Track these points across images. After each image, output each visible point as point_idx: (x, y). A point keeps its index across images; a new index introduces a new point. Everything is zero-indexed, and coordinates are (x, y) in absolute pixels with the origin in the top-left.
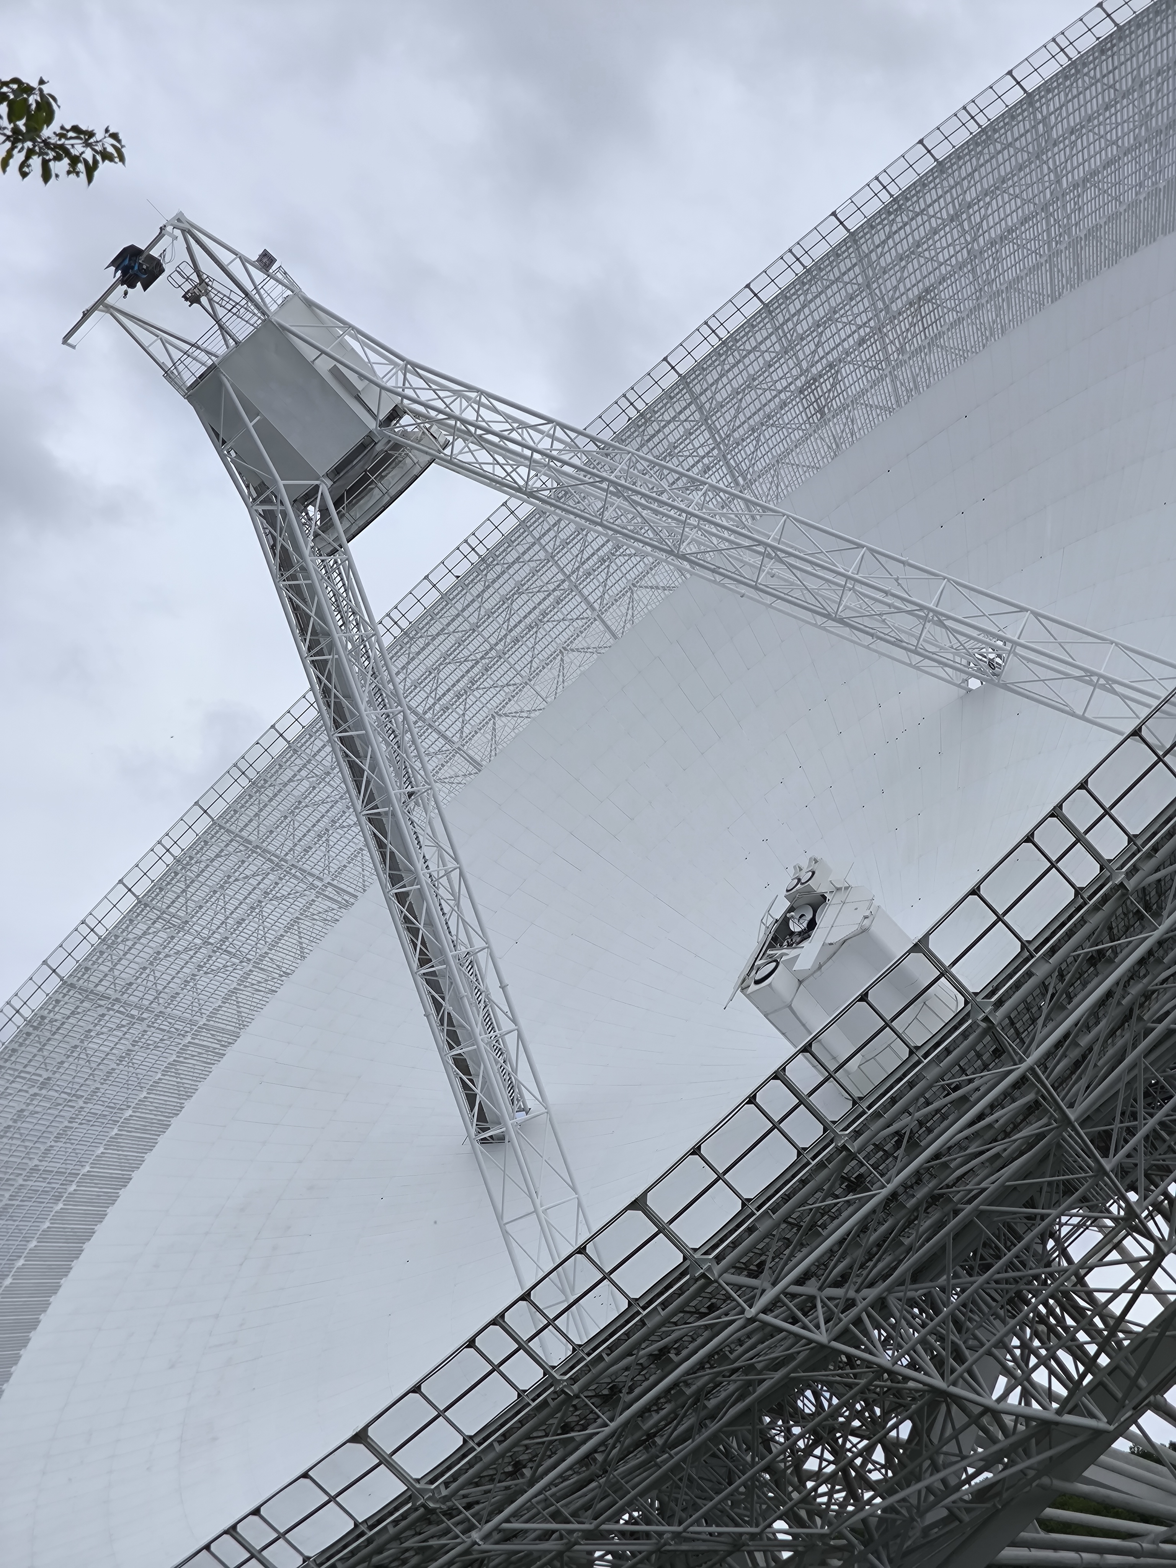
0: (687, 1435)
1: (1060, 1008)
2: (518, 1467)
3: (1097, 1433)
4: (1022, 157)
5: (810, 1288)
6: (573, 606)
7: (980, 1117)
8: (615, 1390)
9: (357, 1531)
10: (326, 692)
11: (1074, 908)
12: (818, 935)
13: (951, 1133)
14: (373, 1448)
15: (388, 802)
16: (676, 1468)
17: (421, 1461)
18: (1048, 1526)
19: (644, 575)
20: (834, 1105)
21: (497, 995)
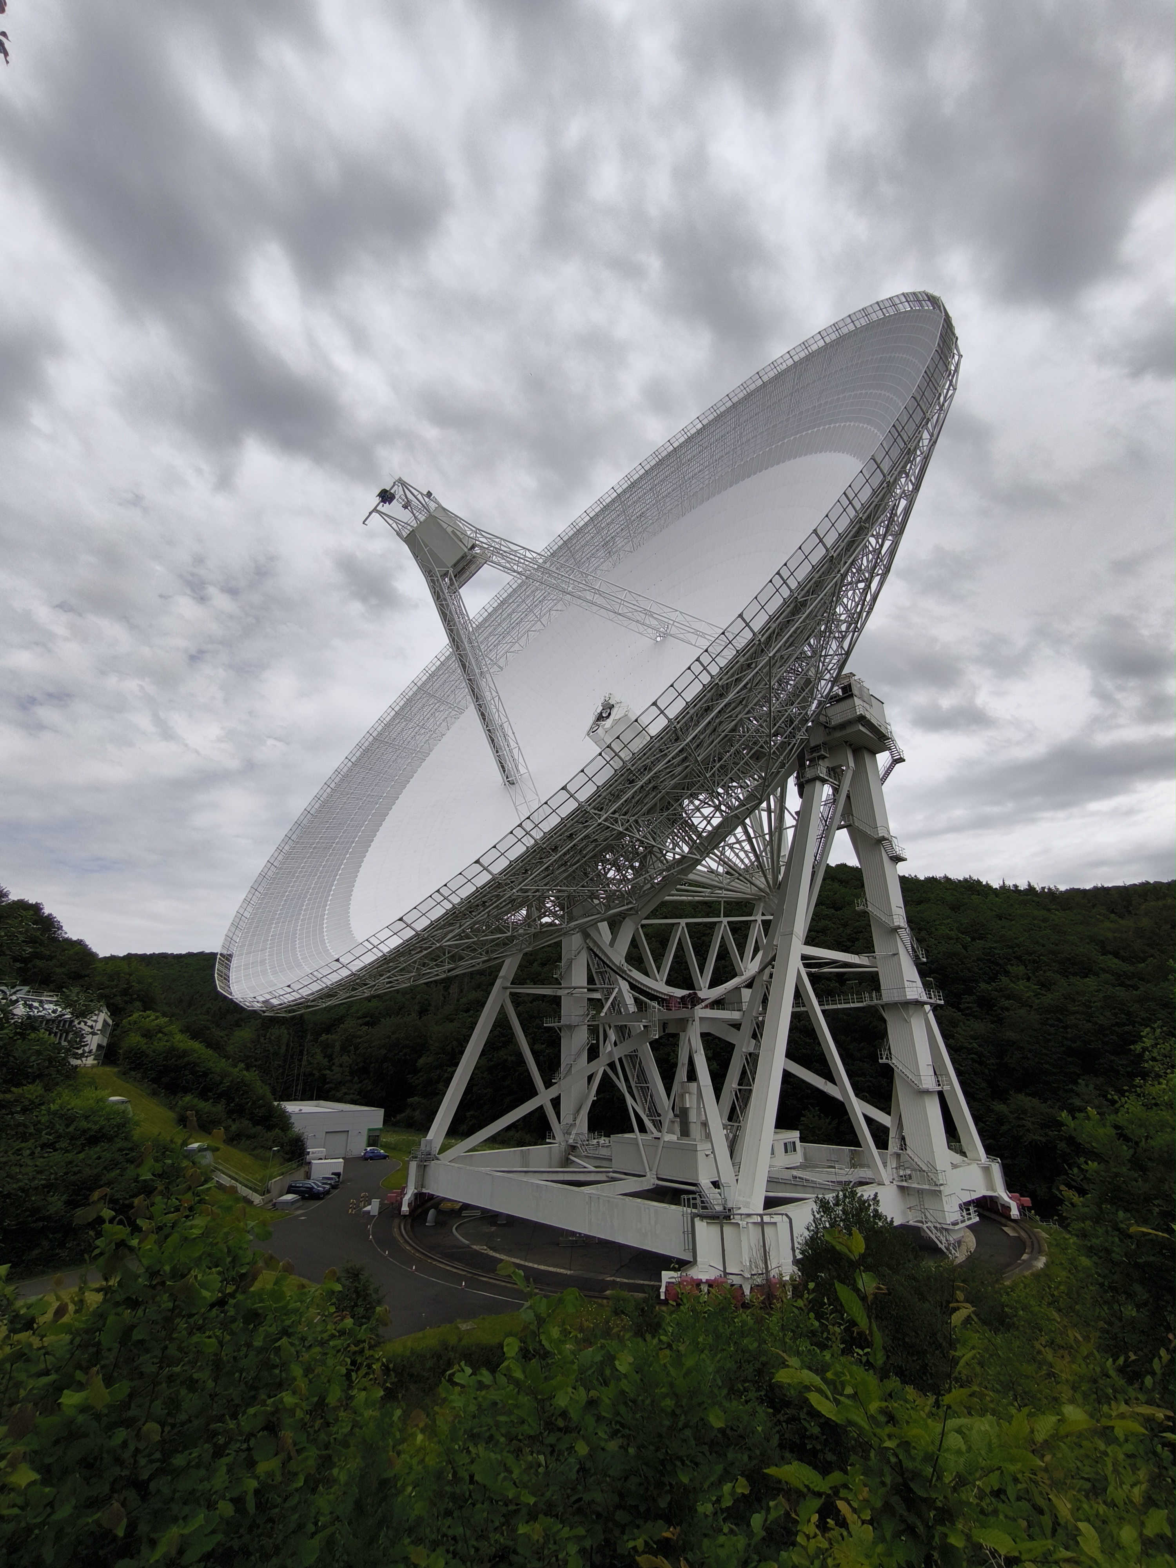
0: (578, 861)
1: (696, 725)
2: (526, 871)
3: (698, 860)
4: (673, 469)
5: (616, 816)
6: (531, 616)
7: (669, 761)
8: (556, 847)
9: (477, 890)
10: (454, 640)
11: (702, 691)
12: (612, 717)
13: (660, 767)
14: (481, 865)
15: (475, 675)
16: (574, 871)
17: (497, 868)
18: (678, 890)
19: (553, 606)
20: (626, 755)
21: (512, 737)
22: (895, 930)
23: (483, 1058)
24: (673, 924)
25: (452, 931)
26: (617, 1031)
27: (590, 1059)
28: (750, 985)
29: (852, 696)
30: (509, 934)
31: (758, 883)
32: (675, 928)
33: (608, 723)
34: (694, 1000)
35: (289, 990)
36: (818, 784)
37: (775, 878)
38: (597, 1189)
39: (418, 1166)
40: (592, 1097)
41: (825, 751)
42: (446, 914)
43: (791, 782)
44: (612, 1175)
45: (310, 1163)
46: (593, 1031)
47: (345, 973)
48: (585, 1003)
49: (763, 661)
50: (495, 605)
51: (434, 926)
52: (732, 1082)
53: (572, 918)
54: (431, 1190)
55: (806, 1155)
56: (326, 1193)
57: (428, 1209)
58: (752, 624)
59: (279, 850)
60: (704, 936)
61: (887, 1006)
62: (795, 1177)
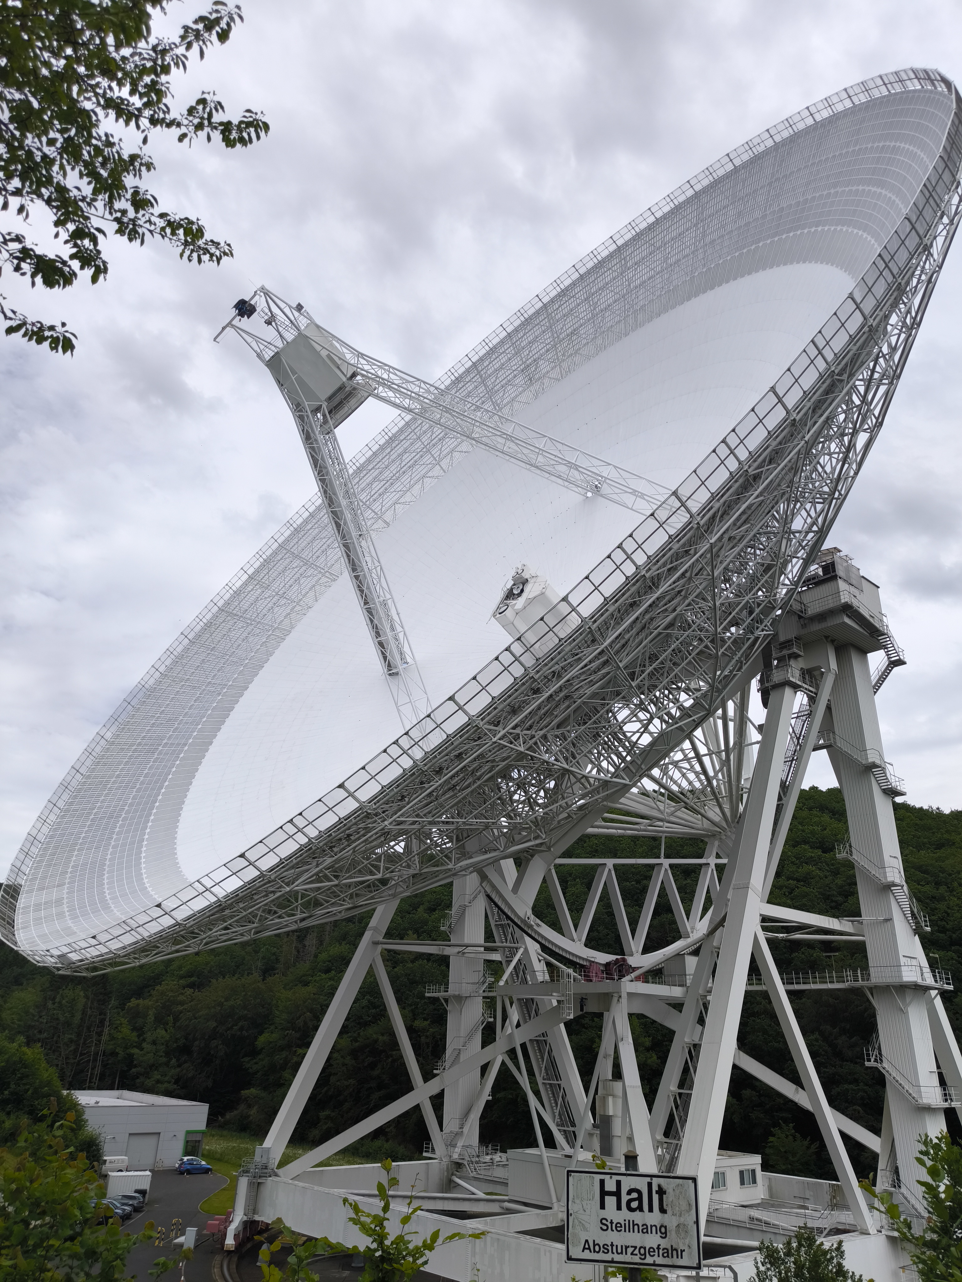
0: (467, 787)
1: (618, 624)
2: (403, 797)
3: (625, 785)
4: (615, 274)
5: (518, 731)
6: (427, 459)
7: (586, 666)
8: (441, 769)
9: (340, 821)
10: (325, 492)
11: (626, 584)
12: (525, 595)
13: (574, 672)
14: (346, 790)
15: (351, 538)
16: (464, 798)
17: (365, 795)
18: (605, 820)
19: (457, 446)
20: (529, 661)
21: (395, 617)
22: (888, 887)
23: (345, 1036)
24: (598, 865)
25: (307, 871)
26: (521, 1006)
27: (484, 1044)
28: (696, 952)
29: (835, 578)
30: (379, 876)
31: (711, 814)
32: (599, 870)
33: (519, 603)
34: (621, 969)
35: (94, 942)
36: (788, 691)
37: (734, 809)
38: (486, 1223)
39: (250, 1184)
40: (486, 1096)
41: (799, 648)
42: (300, 850)
43: (754, 684)
44: (507, 1205)
45: (106, 1176)
46: (490, 1003)
47: (167, 922)
48: (481, 967)
49: (704, 547)
50: (382, 442)
51: (285, 865)
52: (669, 1083)
53: (464, 854)
54: (266, 1216)
55: (770, 1188)
56: (126, 1217)
57: (261, 1244)
58: (689, 504)
59: (88, 752)
60: (638, 882)
61: (876, 989)
62: (752, 1219)
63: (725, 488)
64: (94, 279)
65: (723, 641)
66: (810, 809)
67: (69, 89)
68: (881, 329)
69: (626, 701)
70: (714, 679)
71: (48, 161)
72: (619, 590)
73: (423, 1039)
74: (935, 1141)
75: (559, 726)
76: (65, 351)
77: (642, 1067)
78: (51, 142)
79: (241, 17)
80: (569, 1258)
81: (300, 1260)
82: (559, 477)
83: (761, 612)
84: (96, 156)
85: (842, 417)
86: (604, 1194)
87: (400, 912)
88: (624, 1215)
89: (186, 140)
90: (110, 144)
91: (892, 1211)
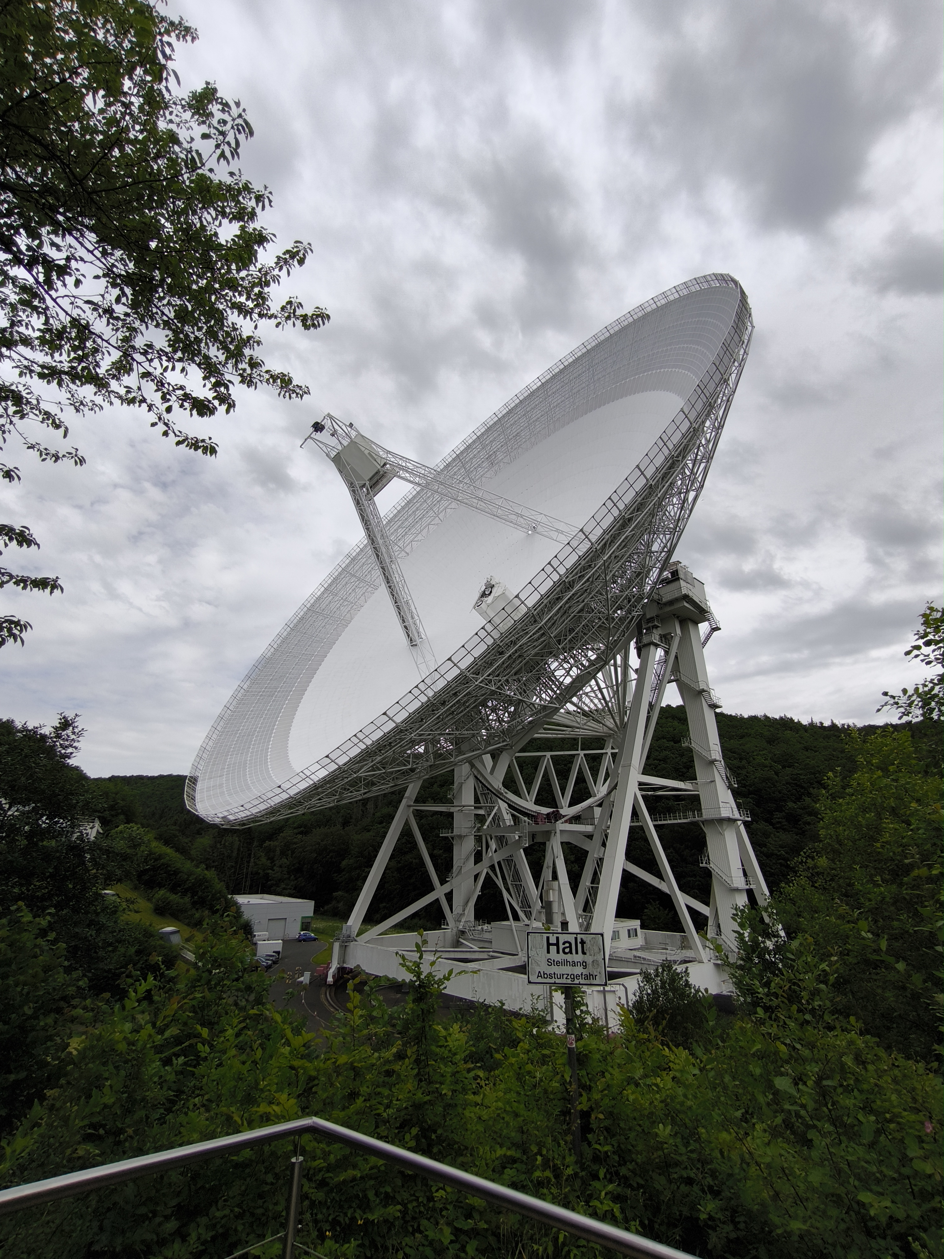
0: (462, 711)
1: (550, 611)
2: (422, 719)
3: (557, 708)
4: (541, 399)
5: (490, 678)
6: (431, 513)
7: (531, 636)
8: (445, 702)
9: (385, 735)
10: (369, 536)
11: (553, 586)
12: (492, 594)
13: (524, 641)
14: (388, 716)
15: (386, 563)
16: (459, 719)
17: (399, 719)
18: (545, 729)
19: (448, 505)
20: (496, 634)
21: (414, 611)
22: (713, 762)
24: (541, 756)
25: (366, 764)
26: (497, 840)
27: (476, 863)
28: (600, 805)
29: (678, 579)
30: (410, 767)
31: (608, 723)
32: (542, 759)
33: (490, 599)
34: (556, 816)
35: (242, 809)
36: (652, 648)
37: (622, 720)
38: (480, 965)
39: (341, 946)
40: (478, 892)
41: (658, 622)
42: (361, 752)
43: (632, 644)
44: (491, 954)
45: (256, 944)
46: (478, 839)
47: (285, 796)
48: (473, 818)
49: (600, 563)
51: (353, 761)
52: (586, 881)
53: (461, 753)
54: (351, 965)
55: (646, 939)
56: (268, 967)
57: (348, 980)
58: (590, 536)
59: (234, 697)
60: (565, 765)
61: (704, 822)
62: (635, 957)
63: (612, 526)
64: (228, 411)
65: (613, 619)
66: (667, 718)
67: (210, 298)
68: (700, 430)
69: (556, 657)
70: (608, 642)
71: (198, 340)
72: (550, 590)
73: (439, 861)
74: (742, 908)
75: (515, 674)
76: (211, 455)
77: (569, 872)
78: (200, 329)
79: (312, 251)
80: (530, 982)
81: (371, 988)
82: (511, 522)
83: (635, 601)
84: (227, 337)
85: (679, 482)
86: (549, 944)
87: (423, 787)
88: (561, 957)
89: (281, 326)
90: (235, 329)
91: (718, 948)
